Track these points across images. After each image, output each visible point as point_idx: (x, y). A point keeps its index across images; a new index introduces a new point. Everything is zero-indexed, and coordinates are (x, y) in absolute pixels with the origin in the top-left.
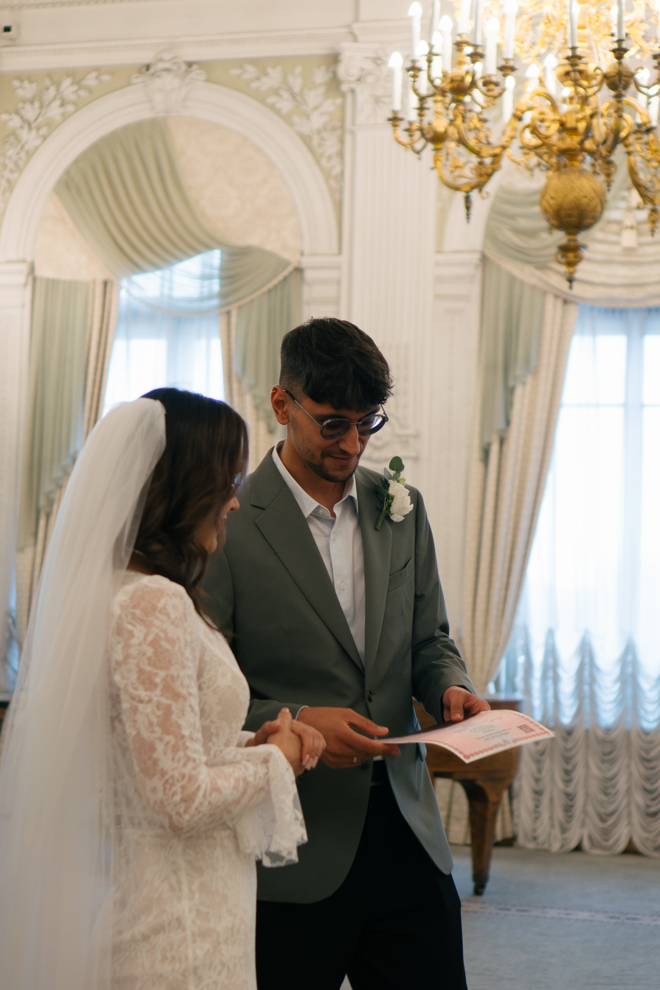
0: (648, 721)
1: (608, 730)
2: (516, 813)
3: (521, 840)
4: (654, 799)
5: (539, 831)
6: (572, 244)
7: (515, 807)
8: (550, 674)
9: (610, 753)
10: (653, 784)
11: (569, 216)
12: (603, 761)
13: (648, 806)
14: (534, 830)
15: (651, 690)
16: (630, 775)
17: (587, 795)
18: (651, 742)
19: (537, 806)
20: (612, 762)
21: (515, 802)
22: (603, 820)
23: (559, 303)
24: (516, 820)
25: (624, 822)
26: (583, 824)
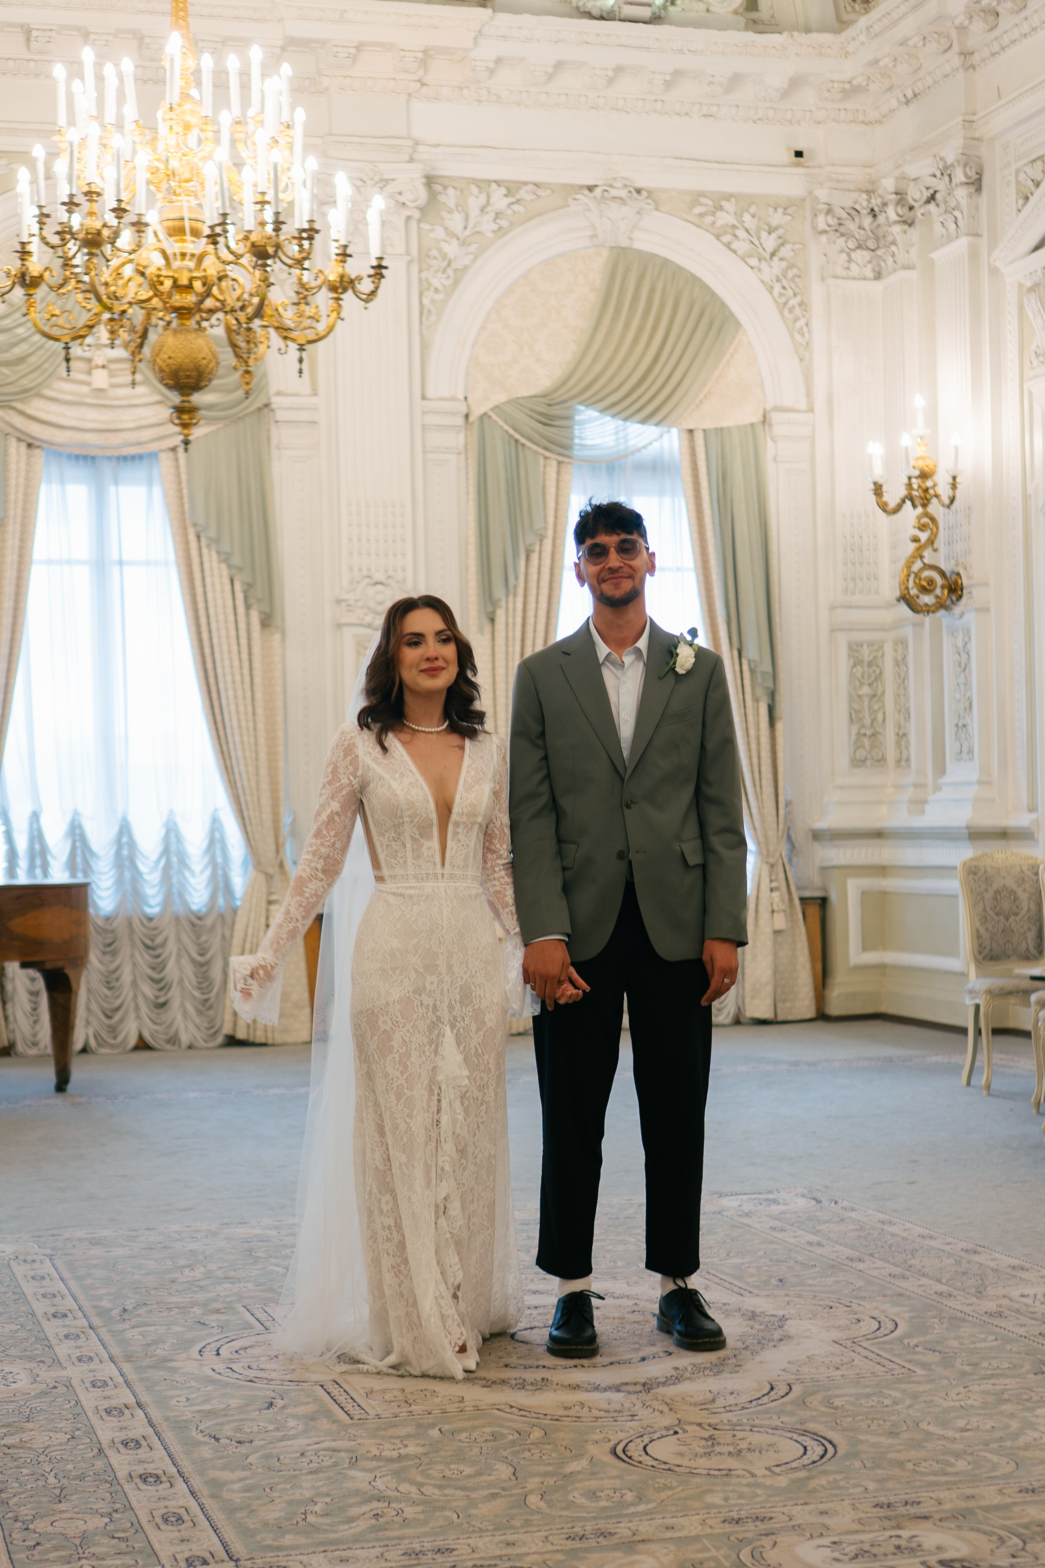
0: (150, 906)
1: (108, 919)
2: (11, 1018)
3: (20, 1047)
4: (161, 989)
5: (40, 1036)
6: (186, 404)
7: (10, 1011)
8: (38, 862)
9: (110, 945)
10: (160, 972)
11: (188, 377)
12: (104, 953)
13: (157, 997)
14: (35, 1035)
15: (150, 873)
16: (134, 964)
17: (89, 991)
18: (155, 929)
19: (35, 1009)
20: (114, 953)
21: (9, 1006)
22: (109, 1017)
23: (23, 447)
24: (11, 1026)
25: (132, 1015)
26: (88, 1023)
